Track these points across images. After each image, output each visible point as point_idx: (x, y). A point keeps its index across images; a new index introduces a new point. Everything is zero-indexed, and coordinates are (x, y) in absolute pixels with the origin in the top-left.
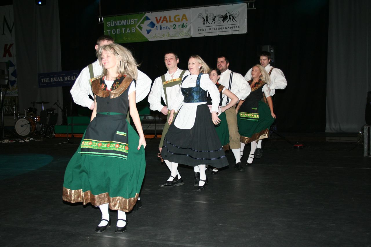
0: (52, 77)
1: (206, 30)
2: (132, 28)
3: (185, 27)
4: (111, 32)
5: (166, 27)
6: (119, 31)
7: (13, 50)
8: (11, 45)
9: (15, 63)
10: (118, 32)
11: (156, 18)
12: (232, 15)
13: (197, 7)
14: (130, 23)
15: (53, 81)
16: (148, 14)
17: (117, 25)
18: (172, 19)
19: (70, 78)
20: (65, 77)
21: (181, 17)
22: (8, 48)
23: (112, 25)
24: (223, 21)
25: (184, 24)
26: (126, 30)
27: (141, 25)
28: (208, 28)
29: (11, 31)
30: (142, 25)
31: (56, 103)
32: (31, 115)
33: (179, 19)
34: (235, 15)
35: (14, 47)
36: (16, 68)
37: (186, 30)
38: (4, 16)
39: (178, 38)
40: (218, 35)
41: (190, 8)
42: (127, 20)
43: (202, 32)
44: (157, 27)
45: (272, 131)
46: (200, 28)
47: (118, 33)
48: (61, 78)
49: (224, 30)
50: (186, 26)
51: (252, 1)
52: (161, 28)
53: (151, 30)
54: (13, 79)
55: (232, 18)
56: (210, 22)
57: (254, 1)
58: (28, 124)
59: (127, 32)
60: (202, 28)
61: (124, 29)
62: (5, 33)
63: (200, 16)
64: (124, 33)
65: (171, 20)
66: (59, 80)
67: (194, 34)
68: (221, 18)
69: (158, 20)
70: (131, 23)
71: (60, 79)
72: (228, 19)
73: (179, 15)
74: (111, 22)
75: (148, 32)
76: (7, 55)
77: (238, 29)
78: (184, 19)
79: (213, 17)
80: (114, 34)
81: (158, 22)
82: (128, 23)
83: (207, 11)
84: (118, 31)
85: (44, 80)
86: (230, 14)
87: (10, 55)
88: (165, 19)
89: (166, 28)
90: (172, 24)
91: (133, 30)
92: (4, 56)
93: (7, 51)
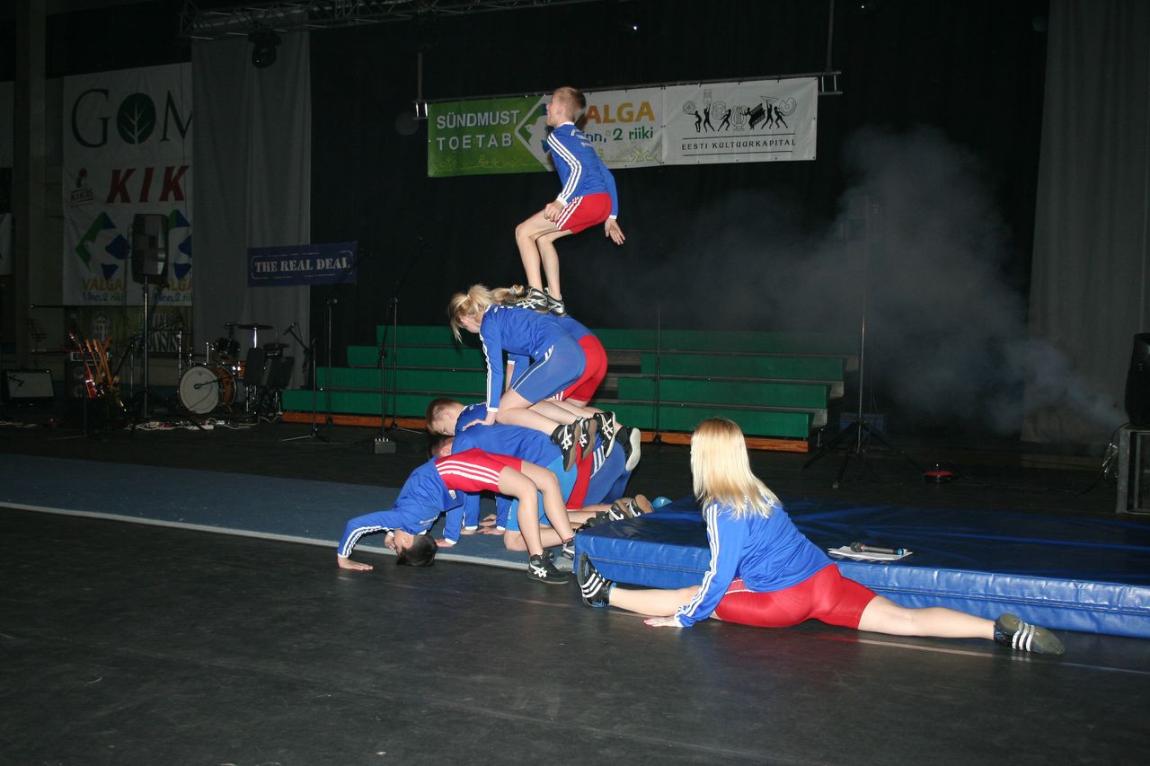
0: (284, 259)
1: (704, 146)
2: (504, 135)
3: (648, 137)
4: (446, 143)
5: (596, 135)
6: (469, 141)
7: (187, 183)
8: (183, 169)
9: (189, 219)
10: (466, 144)
12: (776, 108)
13: (681, 85)
14: (499, 122)
15: (287, 269)
17: (463, 125)
18: (613, 115)
19: (333, 264)
20: (318, 261)
21: (636, 110)
22: (173, 177)
23: (451, 124)
24: (752, 123)
25: (643, 128)
26: (485, 141)
27: (527, 127)
28: (710, 142)
29: (183, 133)
30: (530, 128)
31: (289, 330)
32: (224, 358)
33: (630, 114)
34: (783, 108)
35: (189, 174)
36: (191, 232)
37: (648, 145)
38: (169, 93)
39: (628, 167)
40: (735, 162)
41: (662, 86)
42: (491, 114)
43: (692, 151)
45: (868, 430)
46: (687, 142)
47: (464, 147)
48: (308, 262)
49: (752, 149)
50: (649, 134)
51: (832, 73)
54: (184, 259)
55: (774, 116)
56: (716, 128)
57: (837, 73)
58: (214, 381)
59: (489, 146)
60: (693, 142)
61: (481, 137)
62: (168, 137)
63: (689, 108)
64: (480, 146)
65: (610, 118)
66: (303, 269)
67: (670, 155)
68: (746, 115)
70: (501, 121)
71: (305, 266)
72: (765, 120)
73: (630, 105)
74: (448, 117)
76: (171, 195)
77: (790, 147)
78: (646, 114)
79: (724, 113)
80: (455, 148)
82: (494, 120)
83: (707, 94)
84: (465, 142)
85: (261, 267)
86: (771, 106)
87: (179, 197)
88: (593, 114)
90: (612, 127)
91: (506, 138)
92: (164, 198)
93: (171, 186)
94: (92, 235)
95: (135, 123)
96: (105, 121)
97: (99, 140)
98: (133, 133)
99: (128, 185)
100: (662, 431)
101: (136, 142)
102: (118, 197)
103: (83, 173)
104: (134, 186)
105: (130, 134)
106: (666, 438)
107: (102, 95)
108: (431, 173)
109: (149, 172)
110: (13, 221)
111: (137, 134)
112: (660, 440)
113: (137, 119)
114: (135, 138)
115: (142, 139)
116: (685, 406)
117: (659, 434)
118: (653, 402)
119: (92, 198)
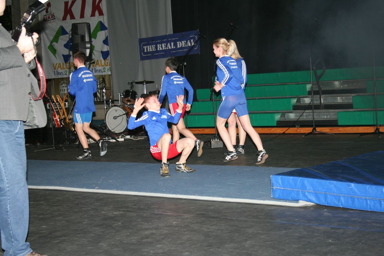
0: (159, 43)
7: (104, 6)
9: (106, 25)
15: (161, 49)
19: (186, 44)
20: (178, 43)
32: (129, 101)
36: (108, 33)
48: (172, 44)
54: (106, 48)
58: (124, 114)
66: (170, 48)
71: (171, 46)
76: (97, 13)
85: (147, 49)
87: (101, 13)
92: (93, 15)
93: (96, 8)
94: (56, 39)
99: (73, 9)
100: (380, 126)
102: (69, 16)
103: (49, 5)
104: (76, 10)
112: (379, 131)
117: (378, 127)
118: (373, 109)
119: (55, 19)
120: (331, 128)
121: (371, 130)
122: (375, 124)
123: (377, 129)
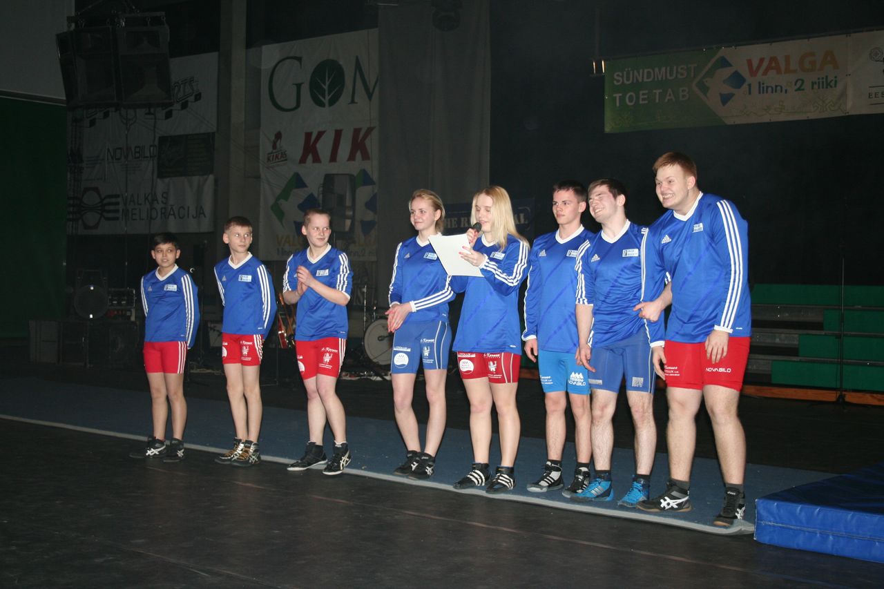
0: (463, 215)
2: (681, 89)
3: (831, 87)
4: (622, 99)
5: (776, 86)
6: (646, 96)
7: (372, 144)
8: (370, 130)
9: (375, 177)
10: (643, 99)
11: (750, 62)
13: (867, 31)
14: (676, 76)
16: (724, 52)
17: (640, 80)
18: (794, 65)
21: (819, 59)
22: (360, 138)
23: (628, 80)
25: (827, 77)
26: (662, 95)
27: (704, 80)
29: (370, 96)
30: (708, 82)
33: (813, 63)
35: (375, 134)
36: (376, 191)
37: (831, 95)
38: (357, 57)
39: (810, 118)
41: (846, 34)
42: (668, 69)
43: (880, 100)
44: (750, 85)
46: (874, 90)
47: (641, 102)
50: (832, 84)
52: (762, 89)
53: (731, 96)
54: (370, 216)
59: (666, 100)
60: (879, 90)
61: (657, 92)
62: (356, 101)
63: (876, 55)
64: (657, 101)
65: (792, 68)
67: (856, 105)
69: (754, 68)
70: (679, 75)
73: (813, 54)
74: (625, 73)
75: (725, 99)
76: (359, 155)
78: (829, 62)
80: (632, 104)
81: (753, 73)
82: (671, 75)
84: (641, 97)
87: (366, 156)
88: (773, 65)
89: (774, 90)
90: (793, 77)
91: (683, 93)
92: (352, 157)
94: (285, 194)
95: (326, 87)
96: (299, 86)
97: (294, 105)
98: (324, 98)
99: (319, 146)
100: (846, 391)
101: (327, 104)
102: (310, 157)
103: (279, 136)
104: (324, 148)
105: (321, 98)
106: (851, 398)
107: (296, 62)
108: (607, 129)
109: (338, 134)
110: (216, 181)
111: (328, 98)
112: (844, 399)
113: (327, 83)
114: (326, 100)
115: (333, 102)
116: (871, 365)
117: (844, 393)
118: (836, 360)
119: (286, 160)
120: (758, 387)
121: (831, 397)
122: (838, 387)
123: (842, 397)
